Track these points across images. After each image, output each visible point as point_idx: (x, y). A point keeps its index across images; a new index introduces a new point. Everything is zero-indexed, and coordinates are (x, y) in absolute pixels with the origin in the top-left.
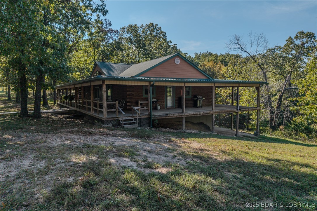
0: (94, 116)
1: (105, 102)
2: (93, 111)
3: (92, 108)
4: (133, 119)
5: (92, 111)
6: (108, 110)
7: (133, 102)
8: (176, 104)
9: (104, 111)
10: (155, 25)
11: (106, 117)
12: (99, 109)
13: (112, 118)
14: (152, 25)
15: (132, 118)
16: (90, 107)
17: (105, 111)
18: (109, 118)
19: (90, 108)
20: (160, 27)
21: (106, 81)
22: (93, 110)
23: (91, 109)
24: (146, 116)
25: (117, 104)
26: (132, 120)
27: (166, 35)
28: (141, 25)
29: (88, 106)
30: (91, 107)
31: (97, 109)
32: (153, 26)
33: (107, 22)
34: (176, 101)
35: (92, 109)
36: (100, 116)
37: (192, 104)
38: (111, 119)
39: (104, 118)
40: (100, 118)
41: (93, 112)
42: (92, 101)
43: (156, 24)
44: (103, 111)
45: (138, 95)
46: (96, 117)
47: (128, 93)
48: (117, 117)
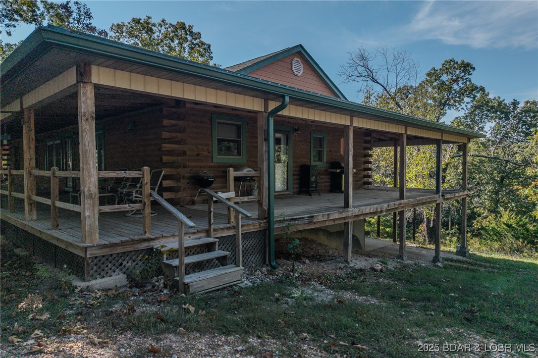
0: (38, 235)
1: (89, 171)
2: (35, 213)
3: (29, 198)
4: (214, 243)
5: (31, 210)
6: (107, 209)
7: (183, 177)
8: (294, 184)
9: (87, 214)
10: (187, 27)
11: (97, 240)
12: (60, 204)
13: (123, 243)
14: (182, 26)
15: (208, 236)
16: (20, 195)
17: (90, 211)
18: (113, 245)
19: (23, 200)
20: (199, 33)
21: (94, 69)
22: (34, 209)
23: (26, 204)
24: (254, 225)
25: (147, 178)
26: (209, 247)
27: (210, 50)
28: (161, 19)
29: (14, 194)
30: (24, 196)
31: (48, 202)
32: (184, 28)
33: (82, 9)
34: (294, 175)
35: (30, 204)
36: (63, 236)
37: (327, 184)
38: (119, 250)
39: (85, 249)
40: (63, 246)
41: (35, 217)
42: (30, 173)
43: (190, 26)
44: (78, 214)
45: (198, 155)
46: (44, 237)
47: (166, 146)
48: (147, 235)
